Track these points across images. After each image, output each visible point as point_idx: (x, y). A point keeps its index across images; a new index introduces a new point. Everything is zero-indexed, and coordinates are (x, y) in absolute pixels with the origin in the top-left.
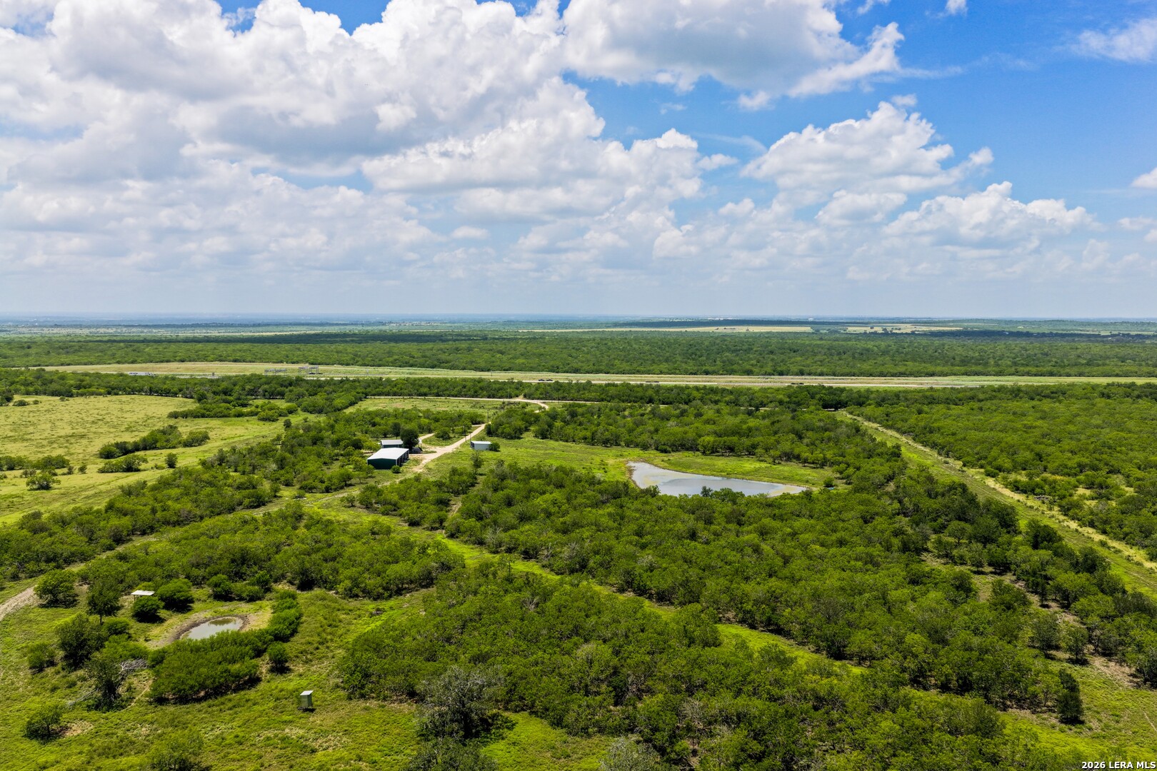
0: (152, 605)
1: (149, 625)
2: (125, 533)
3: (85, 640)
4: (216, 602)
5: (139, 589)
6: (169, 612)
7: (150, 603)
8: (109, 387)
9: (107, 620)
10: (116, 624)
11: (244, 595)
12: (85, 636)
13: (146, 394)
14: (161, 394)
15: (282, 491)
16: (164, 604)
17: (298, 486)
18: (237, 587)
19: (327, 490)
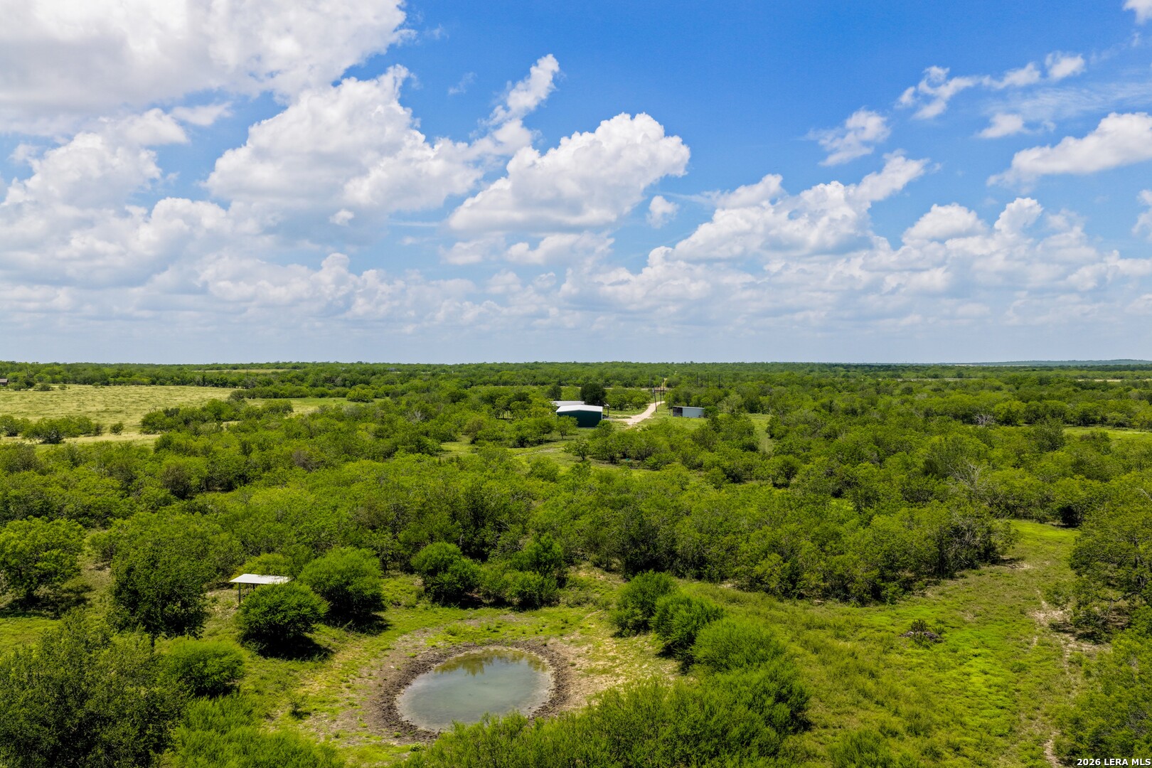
0: (300, 606)
1: (293, 665)
2: (195, 481)
3: (93, 718)
4: (442, 611)
5: (250, 571)
6: (335, 632)
7: (294, 601)
8: (155, 376)
9: (171, 647)
10: (203, 658)
11: (507, 594)
12: (90, 705)
13: (198, 384)
14: (216, 385)
15: (445, 446)
16: (324, 608)
17: (467, 439)
18: (486, 572)
19: (522, 443)
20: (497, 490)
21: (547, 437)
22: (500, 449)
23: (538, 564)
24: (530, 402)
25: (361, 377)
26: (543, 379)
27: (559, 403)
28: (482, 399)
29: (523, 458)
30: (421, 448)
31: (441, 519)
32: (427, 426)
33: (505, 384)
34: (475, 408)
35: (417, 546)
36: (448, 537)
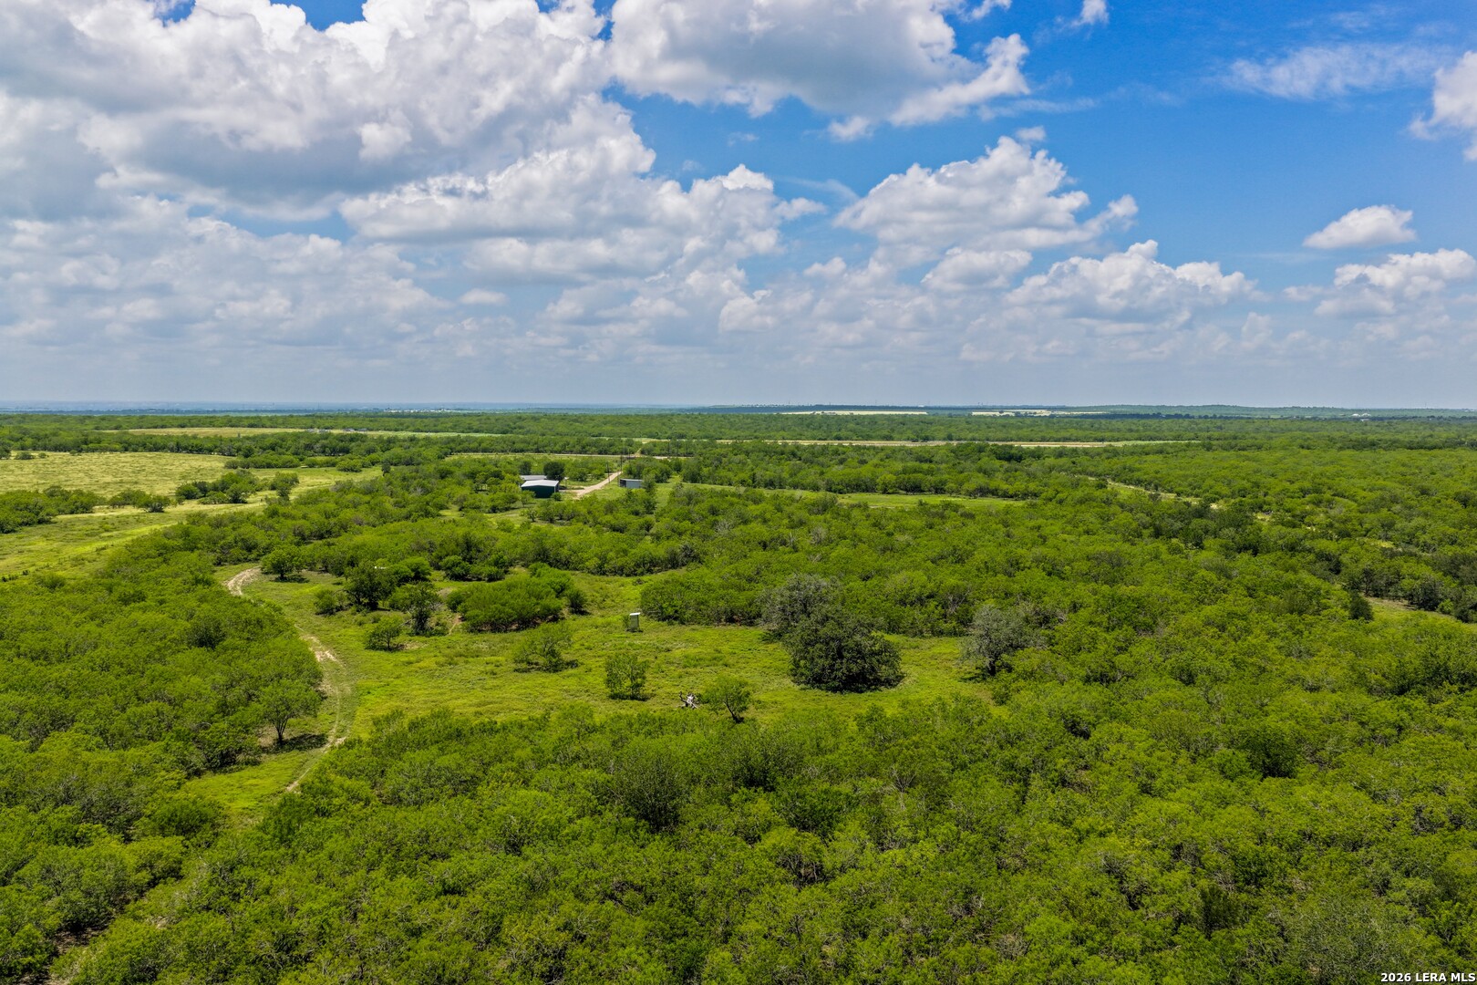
4: (454, 582)
11: (482, 576)
13: (172, 450)
14: (191, 452)
15: (442, 512)
16: (413, 574)
17: (456, 508)
18: (475, 568)
19: (494, 510)
20: (478, 534)
21: (512, 506)
22: (479, 515)
23: (496, 563)
24: (502, 478)
25: (341, 444)
26: (522, 446)
27: (525, 477)
28: (465, 475)
29: (494, 519)
30: (427, 514)
31: (453, 546)
32: (428, 497)
33: (485, 451)
34: (460, 484)
35: (441, 558)
36: (454, 553)
